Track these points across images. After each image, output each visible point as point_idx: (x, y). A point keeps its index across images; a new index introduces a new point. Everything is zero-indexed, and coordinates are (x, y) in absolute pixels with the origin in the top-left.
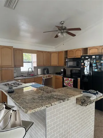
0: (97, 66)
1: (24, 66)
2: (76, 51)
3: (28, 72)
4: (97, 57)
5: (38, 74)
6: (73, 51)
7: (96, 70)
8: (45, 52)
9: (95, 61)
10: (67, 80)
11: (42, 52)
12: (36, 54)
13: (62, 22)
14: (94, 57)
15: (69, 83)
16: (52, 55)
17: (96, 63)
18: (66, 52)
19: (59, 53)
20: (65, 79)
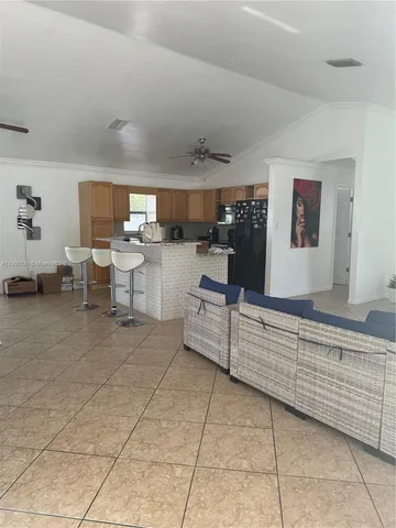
1: (131, 219)
2: (236, 191)
4: (258, 204)
8: (175, 191)
11: (169, 190)
12: (155, 197)
14: (253, 203)
17: (256, 214)
18: (219, 191)
19: (205, 193)
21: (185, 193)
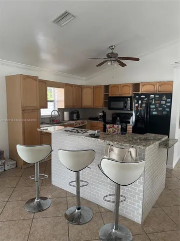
0: (156, 108)
1: (48, 106)
2: (123, 87)
3: (52, 117)
4: (157, 96)
5: (64, 120)
6: (118, 87)
7: (154, 113)
8: (76, 86)
9: (153, 102)
10: (111, 128)
11: (71, 85)
12: (64, 89)
13: (112, 46)
14: (152, 96)
15: (115, 131)
16: (85, 90)
17: (155, 104)
19: (95, 88)
20: (107, 126)
21: (81, 88)
